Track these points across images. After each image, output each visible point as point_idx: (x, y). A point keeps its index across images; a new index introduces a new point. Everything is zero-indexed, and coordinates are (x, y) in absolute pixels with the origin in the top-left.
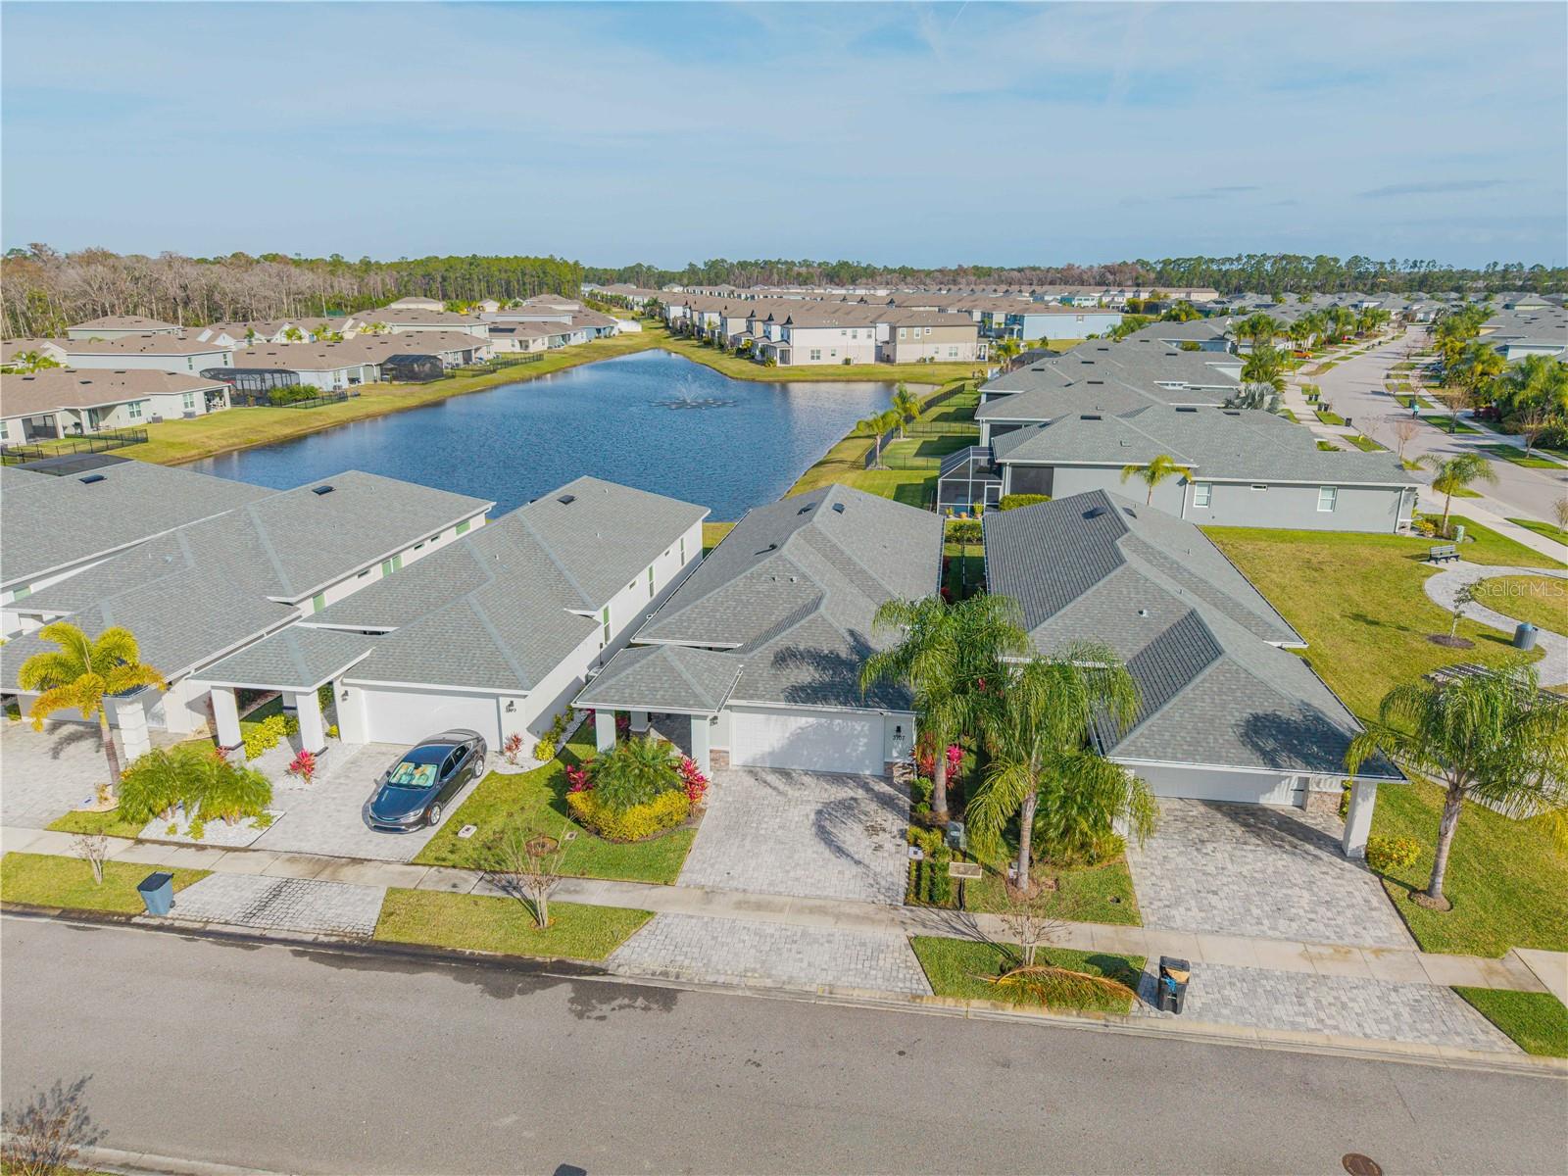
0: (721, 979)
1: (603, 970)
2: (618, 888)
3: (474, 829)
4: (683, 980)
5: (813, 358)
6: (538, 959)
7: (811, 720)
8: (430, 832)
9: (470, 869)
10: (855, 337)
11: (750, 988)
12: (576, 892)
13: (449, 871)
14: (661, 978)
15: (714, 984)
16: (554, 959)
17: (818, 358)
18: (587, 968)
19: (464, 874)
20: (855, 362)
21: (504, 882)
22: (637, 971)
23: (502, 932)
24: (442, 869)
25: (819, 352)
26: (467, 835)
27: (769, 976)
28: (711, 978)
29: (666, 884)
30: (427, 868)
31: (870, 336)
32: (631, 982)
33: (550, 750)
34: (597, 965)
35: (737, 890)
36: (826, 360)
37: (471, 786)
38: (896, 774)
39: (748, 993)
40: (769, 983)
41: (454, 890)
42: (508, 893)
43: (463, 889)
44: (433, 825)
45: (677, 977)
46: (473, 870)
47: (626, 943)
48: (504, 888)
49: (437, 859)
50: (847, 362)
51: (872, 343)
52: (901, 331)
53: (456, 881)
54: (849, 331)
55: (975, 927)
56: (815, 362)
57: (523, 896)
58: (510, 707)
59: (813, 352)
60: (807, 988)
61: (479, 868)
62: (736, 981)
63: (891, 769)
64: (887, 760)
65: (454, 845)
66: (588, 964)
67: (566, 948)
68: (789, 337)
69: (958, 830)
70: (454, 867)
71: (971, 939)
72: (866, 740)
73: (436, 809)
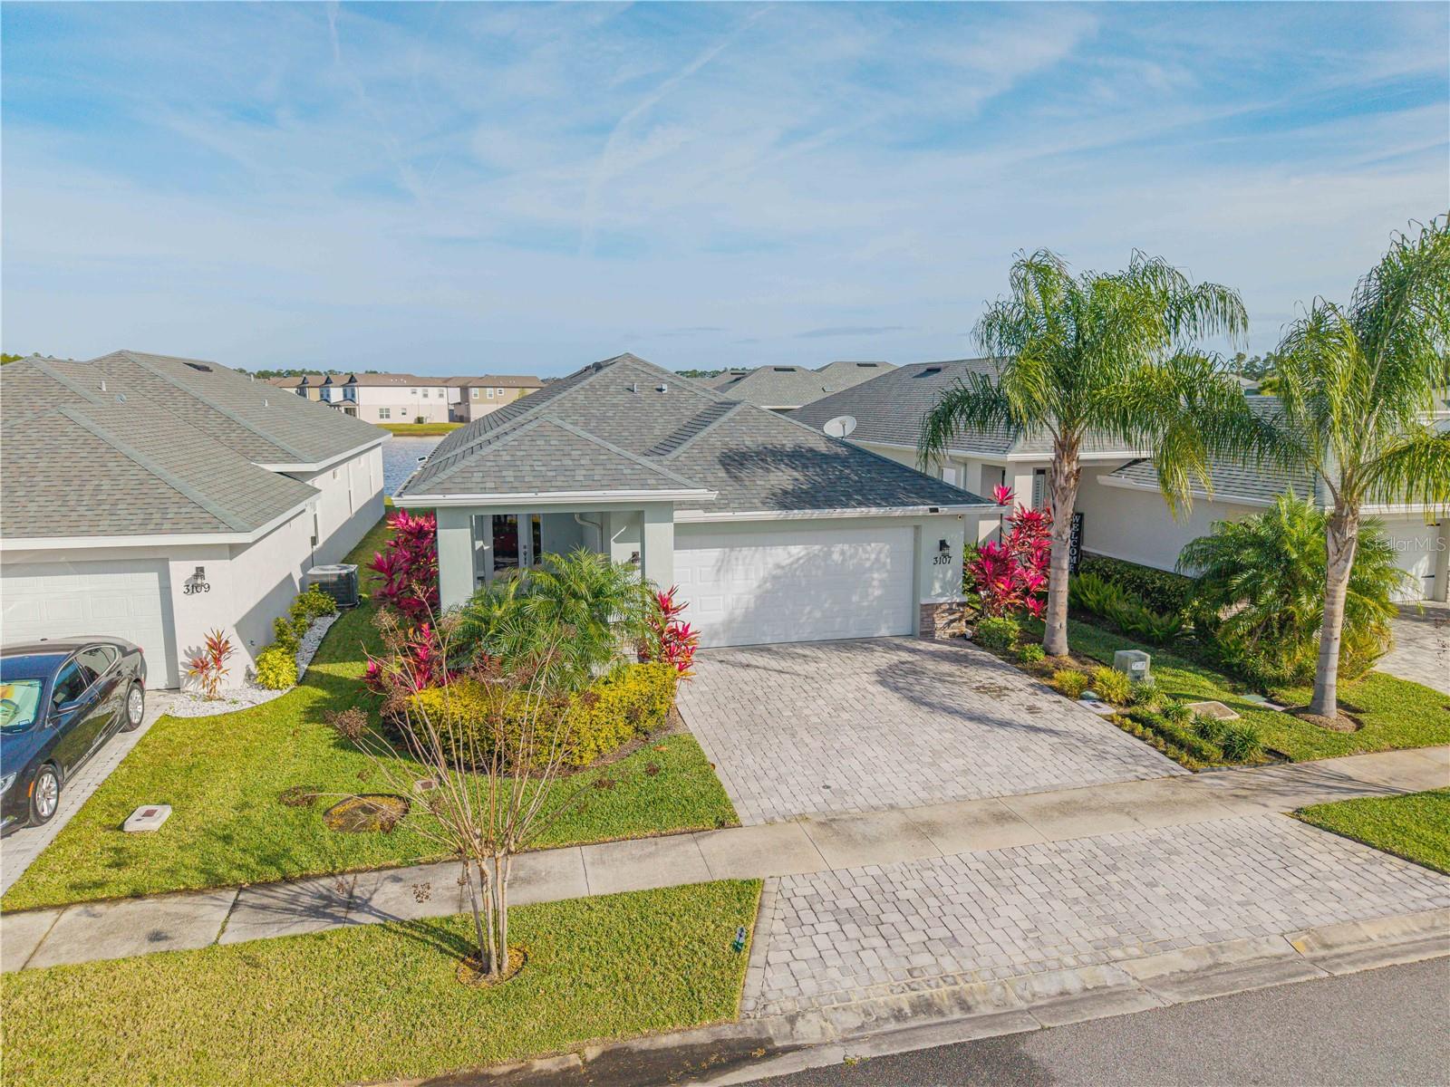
0: (1072, 982)
1: (760, 1043)
2: (617, 854)
3: (166, 813)
4: (988, 1010)
5: (382, 417)
6: (539, 1065)
7: (797, 550)
8: (35, 840)
9: (188, 891)
10: (425, 396)
11: (1160, 983)
12: (527, 881)
13: (124, 907)
14: (922, 1020)
15: (1065, 1000)
16: (592, 1053)
17: (388, 416)
18: (707, 1050)
19: (173, 905)
20: (428, 421)
21: (306, 900)
22: (853, 1020)
23: (386, 1014)
24: (99, 908)
25: (388, 410)
26: (153, 825)
27: (1165, 946)
28: (1047, 986)
29: (722, 825)
30: (49, 916)
31: (441, 396)
32: (865, 1052)
33: (287, 674)
34: (728, 1033)
35: (876, 809)
36: (396, 419)
37: (119, 747)
38: (940, 623)
39: (1171, 997)
40: (1177, 961)
41: (163, 946)
42: (337, 920)
43: (193, 938)
44: (41, 820)
45: (965, 1006)
46: (199, 892)
47: (757, 959)
48: (315, 912)
49: (73, 887)
50: (420, 420)
51: (444, 401)
52: (473, 391)
53: (158, 926)
54: (420, 390)
55: (1350, 779)
56: (385, 421)
57: (384, 916)
58: (196, 584)
59: (381, 410)
60: (1268, 950)
61: (216, 883)
62: (1107, 976)
63: (930, 616)
64: (924, 602)
65: (118, 851)
66: (699, 1036)
67: (610, 1009)
68: (353, 396)
69: (1142, 659)
70: (137, 895)
71: (1383, 796)
72: (885, 575)
73: (47, 781)
